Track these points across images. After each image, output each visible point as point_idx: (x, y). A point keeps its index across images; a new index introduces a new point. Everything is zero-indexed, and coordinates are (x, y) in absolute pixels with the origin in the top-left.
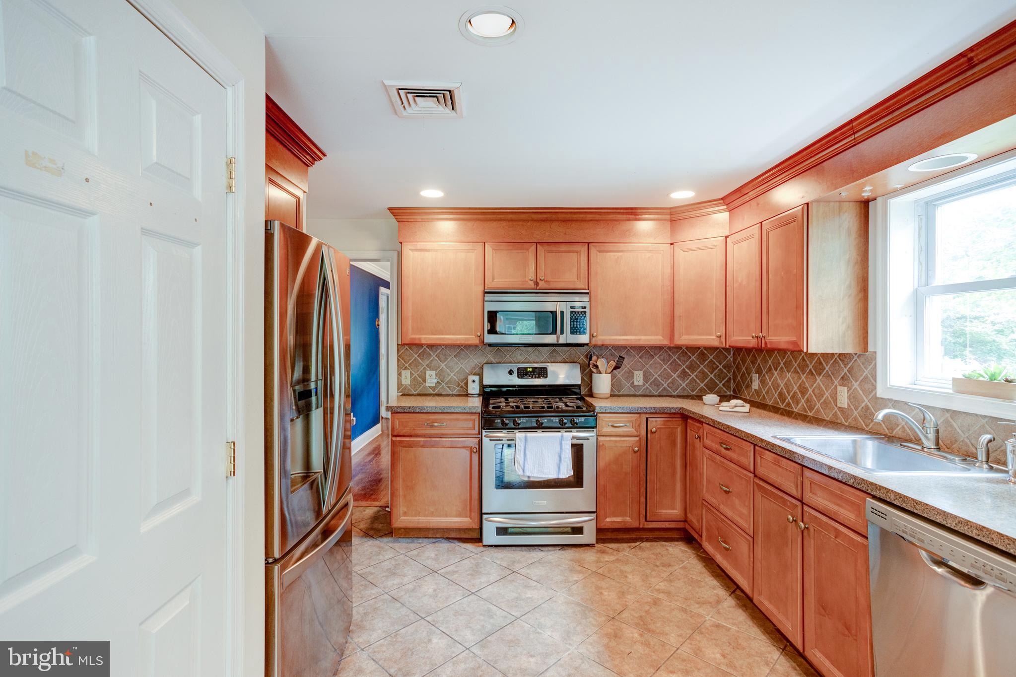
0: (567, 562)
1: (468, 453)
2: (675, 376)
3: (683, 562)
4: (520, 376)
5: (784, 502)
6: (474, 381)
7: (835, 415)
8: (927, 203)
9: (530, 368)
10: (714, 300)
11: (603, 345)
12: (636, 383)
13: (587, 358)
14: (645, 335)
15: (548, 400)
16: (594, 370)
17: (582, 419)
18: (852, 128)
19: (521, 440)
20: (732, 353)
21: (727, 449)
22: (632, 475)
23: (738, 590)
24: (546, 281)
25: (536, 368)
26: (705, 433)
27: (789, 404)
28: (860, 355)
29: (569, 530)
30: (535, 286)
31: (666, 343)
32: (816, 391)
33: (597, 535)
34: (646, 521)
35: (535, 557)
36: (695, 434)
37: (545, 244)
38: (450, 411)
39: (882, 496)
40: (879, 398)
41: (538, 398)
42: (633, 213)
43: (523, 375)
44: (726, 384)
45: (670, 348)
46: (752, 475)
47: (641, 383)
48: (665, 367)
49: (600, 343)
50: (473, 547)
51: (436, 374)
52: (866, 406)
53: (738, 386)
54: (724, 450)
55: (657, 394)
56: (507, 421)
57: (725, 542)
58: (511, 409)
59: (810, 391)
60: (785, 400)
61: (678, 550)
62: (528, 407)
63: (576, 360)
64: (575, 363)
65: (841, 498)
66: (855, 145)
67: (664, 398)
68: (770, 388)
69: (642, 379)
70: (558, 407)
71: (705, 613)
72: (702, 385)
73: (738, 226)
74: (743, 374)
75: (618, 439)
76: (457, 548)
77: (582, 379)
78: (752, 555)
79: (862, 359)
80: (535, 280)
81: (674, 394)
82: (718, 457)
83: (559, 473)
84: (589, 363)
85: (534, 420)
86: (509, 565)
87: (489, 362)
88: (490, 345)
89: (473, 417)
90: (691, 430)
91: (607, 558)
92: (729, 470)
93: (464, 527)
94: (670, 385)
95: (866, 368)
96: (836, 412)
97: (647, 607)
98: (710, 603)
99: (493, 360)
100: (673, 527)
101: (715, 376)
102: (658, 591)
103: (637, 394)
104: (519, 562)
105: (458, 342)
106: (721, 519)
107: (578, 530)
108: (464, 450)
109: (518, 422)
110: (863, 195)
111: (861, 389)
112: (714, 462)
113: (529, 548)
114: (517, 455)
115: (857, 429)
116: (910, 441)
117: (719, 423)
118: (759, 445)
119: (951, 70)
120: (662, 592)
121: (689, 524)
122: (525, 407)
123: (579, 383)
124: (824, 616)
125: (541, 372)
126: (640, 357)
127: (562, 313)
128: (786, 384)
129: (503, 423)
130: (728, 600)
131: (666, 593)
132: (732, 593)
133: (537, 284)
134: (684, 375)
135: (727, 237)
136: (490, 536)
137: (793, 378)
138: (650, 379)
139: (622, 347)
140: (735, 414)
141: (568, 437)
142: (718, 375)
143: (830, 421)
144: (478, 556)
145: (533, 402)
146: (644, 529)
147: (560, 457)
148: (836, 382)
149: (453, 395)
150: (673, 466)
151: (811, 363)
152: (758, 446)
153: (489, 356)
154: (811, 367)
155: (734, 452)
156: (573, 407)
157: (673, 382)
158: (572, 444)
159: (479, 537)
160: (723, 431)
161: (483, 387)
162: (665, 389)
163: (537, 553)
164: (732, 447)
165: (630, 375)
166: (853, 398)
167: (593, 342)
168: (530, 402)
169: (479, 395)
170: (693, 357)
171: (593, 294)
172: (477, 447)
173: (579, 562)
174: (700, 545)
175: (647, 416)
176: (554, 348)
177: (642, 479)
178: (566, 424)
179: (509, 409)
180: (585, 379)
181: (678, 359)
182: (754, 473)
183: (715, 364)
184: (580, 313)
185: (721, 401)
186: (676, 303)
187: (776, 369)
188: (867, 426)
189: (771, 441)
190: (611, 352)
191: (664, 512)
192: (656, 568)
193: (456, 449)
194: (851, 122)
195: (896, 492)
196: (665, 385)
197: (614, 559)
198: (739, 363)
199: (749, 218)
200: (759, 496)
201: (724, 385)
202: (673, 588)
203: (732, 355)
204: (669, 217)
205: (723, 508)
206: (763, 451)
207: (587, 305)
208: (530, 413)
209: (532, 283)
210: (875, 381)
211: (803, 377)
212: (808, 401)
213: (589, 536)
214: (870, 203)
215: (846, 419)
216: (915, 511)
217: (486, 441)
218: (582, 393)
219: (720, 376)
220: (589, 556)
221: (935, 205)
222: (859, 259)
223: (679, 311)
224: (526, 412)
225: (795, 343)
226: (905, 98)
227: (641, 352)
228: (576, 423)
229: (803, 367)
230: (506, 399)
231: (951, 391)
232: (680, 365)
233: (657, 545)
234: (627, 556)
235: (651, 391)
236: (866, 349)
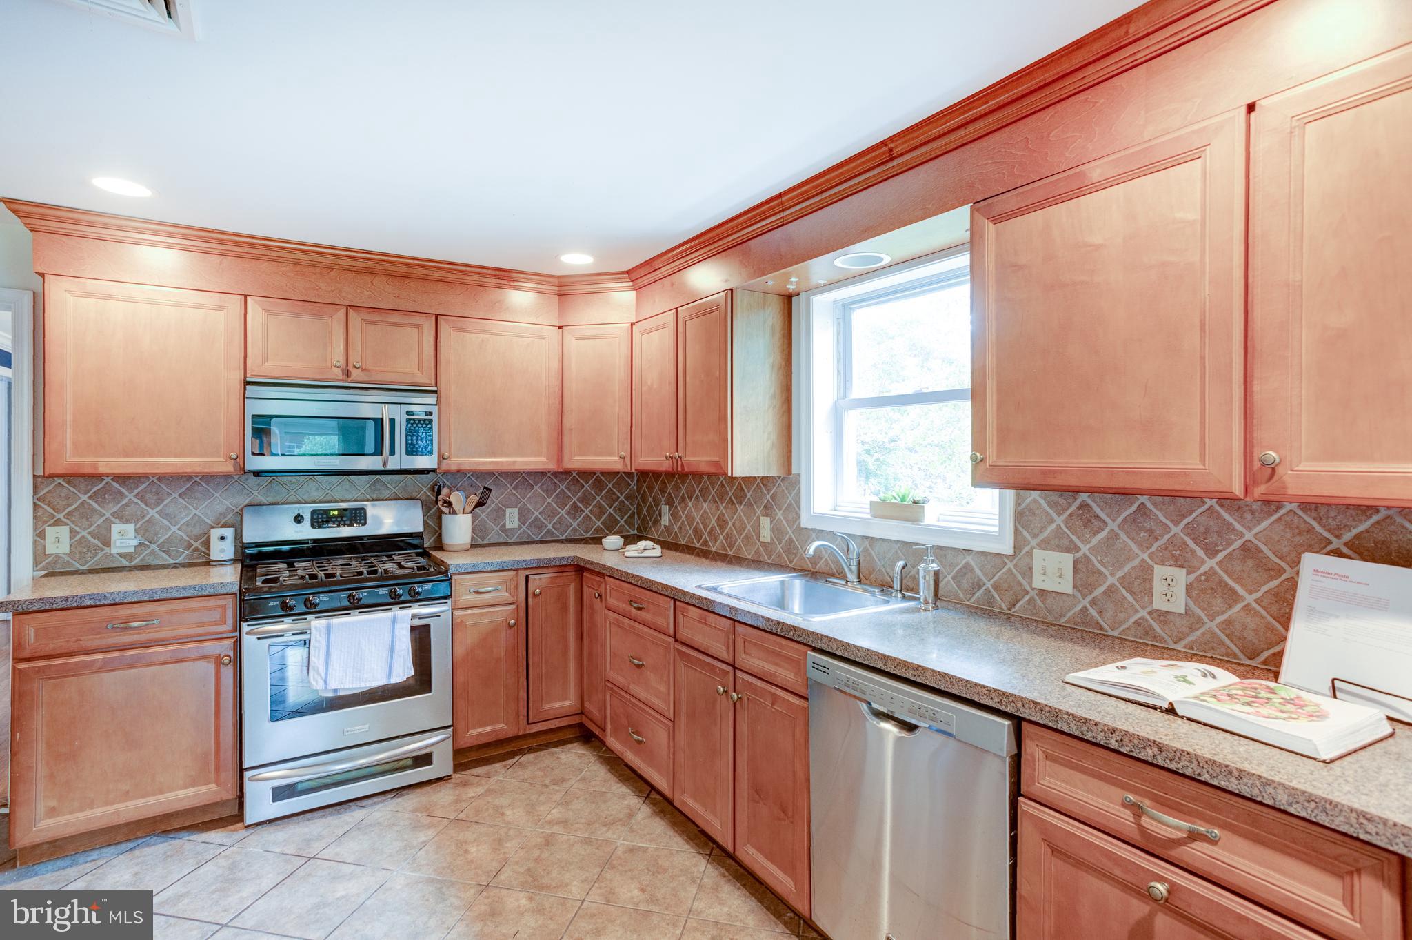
0: (407, 816)
1: (211, 667)
2: (563, 512)
3: (581, 770)
4: (316, 524)
5: (712, 668)
6: (222, 538)
7: (757, 552)
8: (843, 306)
9: (334, 510)
10: (616, 409)
11: (458, 471)
12: (508, 526)
13: (433, 491)
14: (522, 456)
15: (367, 560)
16: (445, 510)
17: (427, 587)
18: (781, 203)
19: (320, 631)
20: (636, 478)
21: (639, 609)
22: (506, 661)
23: (653, 792)
24: (365, 369)
25: (345, 510)
26: (608, 589)
27: (705, 542)
28: (784, 478)
29: (410, 762)
30: (345, 377)
31: (552, 466)
32: (738, 524)
33: (454, 759)
34: (528, 723)
35: (351, 820)
36: (594, 591)
37: (362, 309)
38: (169, 596)
39: (824, 647)
40: (803, 528)
41: (351, 558)
42: (505, 277)
43: (323, 521)
44: (629, 520)
45: (556, 474)
46: (671, 640)
47: (516, 525)
48: (549, 500)
49: (454, 468)
50: (224, 834)
51: (135, 530)
52: (790, 538)
53: (644, 522)
54: (634, 610)
55: (538, 539)
56: (292, 603)
57: (638, 733)
58: (300, 581)
59: (731, 524)
60: (701, 537)
61: (574, 757)
62: (333, 576)
63: (415, 494)
64: (414, 499)
65: (779, 655)
66: (783, 225)
67: (550, 544)
68: (683, 523)
69: (517, 519)
70: (386, 571)
71: (615, 836)
72: (599, 523)
73: (648, 311)
74: (651, 506)
75: (486, 610)
76: (187, 846)
77: (426, 524)
78: (672, 744)
79: (786, 483)
80: (345, 367)
81: (561, 538)
82: (626, 621)
83: (390, 676)
84: (437, 498)
85: (344, 595)
86: (300, 849)
87: (254, 502)
88: (257, 474)
89: (222, 602)
90: (588, 586)
91: (471, 792)
92: (642, 637)
93: (202, 804)
94: (556, 526)
95: (790, 494)
96: (758, 548)
97: (536, 853)
98: (621, 820)
99: (262, 498)
100: (566, 724)
101: (615, 510)
102: (551, 823)
103: (510, 541)
104: (320, 837)
105: (188, 470)
106: (632, 703)
107: (424, 759)
108: (201, 665)
109: (314, 601)
110: (788, 287)
111: (785, 518)
112: (620, 627)
113: (338, 808)
114: (312, 658)
115: (782, 566)
116: (832, 575)
117: (628, 574)
118: (679, 599)
119: (874, 158)
120: (557, 823)
121: (587, 717)
122: (327, 576)
123: (421, 529)
124: (758, 802)
125: (355, 516)
126: (514, 488)
127: (392, 421)
128: (702, 517)
129: (284, 606)
130: (642, 810)
131: (562, 822)
132: (646, 798)
133: (348, 373)
134: (575, 510)
135: (632, 324)
136: (260, 804)
137: (710, 509)
138: (528, 519)
139: (486, 473)
140: (646, 560)
141: (404, 617)
142: (619, 509)
143: (752, 561)
144: (234, 849)
145: (342, 565)
146: (525, 736)
147: (392, 650)
148: (759, 512)
149: (175, 566)
150: (564, 639)
151: (731, 490)
152: (679, 601)
153: (256, 493)
154: (731, 494)
155: (648, 611)
156: (413, 569)
157: (560, 521)
158: (411, 627)
159: (237, 813)
160: (631, 584)
161: (241, 546)
162: (549, 531)
163: (352, 814)
164: (645, 605)
165: (499, 514)
166: (777, 530)
167: (444, 467)
168: (336, 565)
169: (234, 561)
170: (586, 486)
171: (443, 393)
172: (231, 654)
173: (428, 810)
174: (604, 743)
175: (528, 572)
176: (378, 476)
177: (520, 664)
178: (400, 596)
179: (295, 581)
180: (430, 523)
181: (566, 488)
182: (675, 637)
183: (614, 494)
184: (422, 422)
185: (625, 544)
186: (565, 410)
187: (690, 499)
188: (791, 562)
189: (696, 593)
190: (470, 481)
191: (553, 705)
192: (545, 790)
193: (184, 664)
194: (780, 196)
195: (838, 640)
196: (550, 526)
197: (483, 791)
198: (644, 492)
199: (660, 302)
200: (680, 665)
201: (625, 521)
202: (571, 813)
203: (635, 482)
204: (556, 288)
205: (635, 689)
206: (687, 606)
207: (434, 410)
208: (335, 585)
209: (338, 372)
210: (799, 508)
211: (722, 507)
212: (728, 536)
213: (442, 764)
214: (793, 298)
215: (770, 556)
216: (857, 660)
217: (249, 641)
218: (425, 546)
219: (622, 510)
220: (443, 796)
221: (851, 309)
222: (783, 363)
223: (569, 421)
224: (330, 583)
225: (717, 465)
226: (834, 178)
227: (516, 479)
228: (419, 594)
229: (722, 495)
230: (290, 565)
231: (869, 516)
232: (569, 497)
233: (544, 755)
234: (501, 781)
235: (529, 536)
236: (789, 472)
